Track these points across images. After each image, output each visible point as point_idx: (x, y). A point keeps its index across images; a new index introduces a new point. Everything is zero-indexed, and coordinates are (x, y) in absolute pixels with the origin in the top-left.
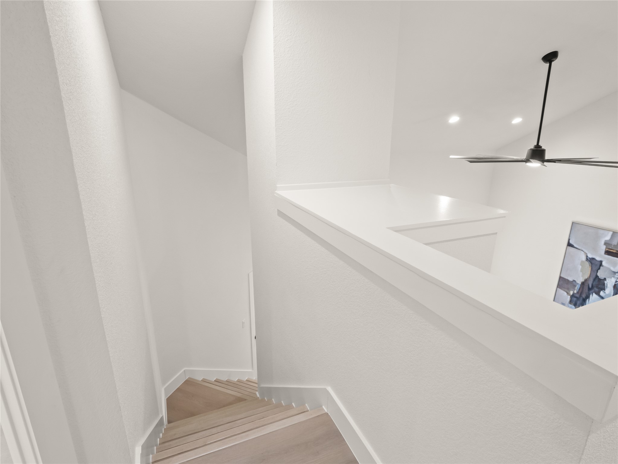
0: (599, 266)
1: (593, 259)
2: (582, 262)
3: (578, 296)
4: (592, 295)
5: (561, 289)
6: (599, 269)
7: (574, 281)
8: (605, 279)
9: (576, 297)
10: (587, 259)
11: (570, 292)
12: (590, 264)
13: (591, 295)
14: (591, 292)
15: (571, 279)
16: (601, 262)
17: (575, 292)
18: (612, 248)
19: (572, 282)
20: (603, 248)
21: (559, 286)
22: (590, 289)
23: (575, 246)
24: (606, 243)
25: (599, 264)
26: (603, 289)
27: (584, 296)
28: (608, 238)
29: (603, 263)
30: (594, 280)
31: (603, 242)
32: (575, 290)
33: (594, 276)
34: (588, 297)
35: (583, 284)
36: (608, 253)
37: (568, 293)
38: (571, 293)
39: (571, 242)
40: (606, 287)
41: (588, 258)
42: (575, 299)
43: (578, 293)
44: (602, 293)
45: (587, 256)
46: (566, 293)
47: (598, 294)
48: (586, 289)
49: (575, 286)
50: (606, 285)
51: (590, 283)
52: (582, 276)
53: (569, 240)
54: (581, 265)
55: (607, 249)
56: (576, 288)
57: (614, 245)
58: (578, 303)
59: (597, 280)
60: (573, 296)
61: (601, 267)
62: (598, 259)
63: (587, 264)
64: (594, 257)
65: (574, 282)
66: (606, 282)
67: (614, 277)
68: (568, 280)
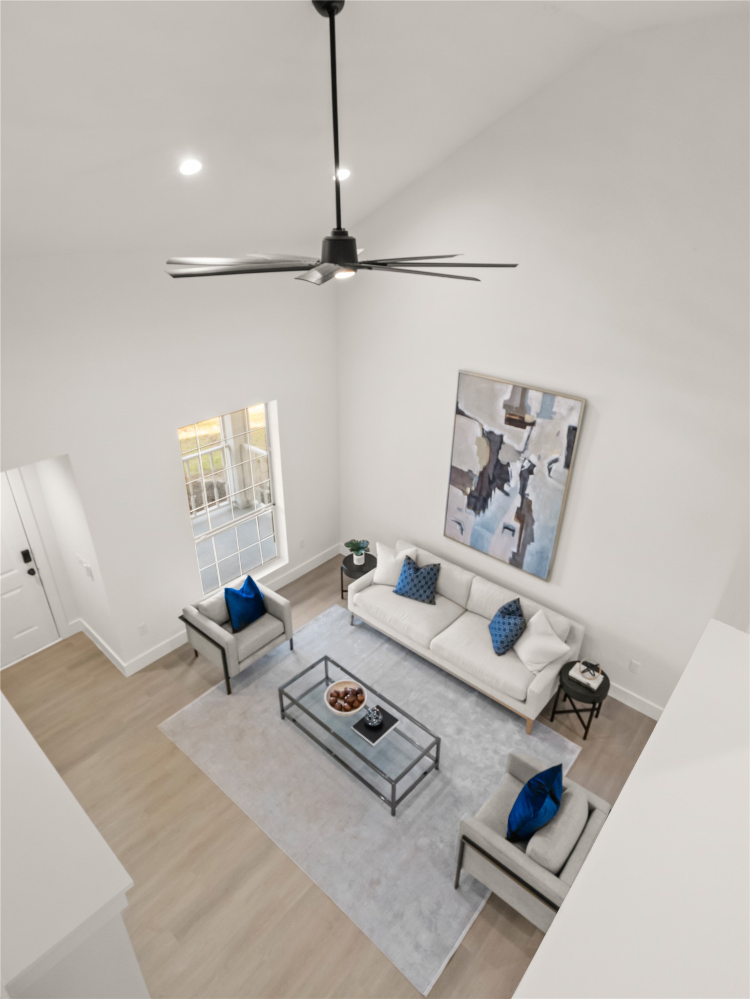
0: (498, 444)
1: (491, 433)
2: (478, 438)
3: (476, 494)
4: (495, 491)
5: (455, 486)
6: (500, 448)
7: (470, 471)
8: (508, 464)
9: (474, 497)
10: (483, 433)
11: (466, 489)
12: (488, 441)
13: (493, 492)
14: (492, 486)
15: (465, 469)
16: (501, 436)
17: (473, 488)
18: (514, 413)
19: (467, 473)
20: (502, 414)
21: (452, 481)
22: (491, 482)
23: (467, 413)
24: (506, 406)
25: (499, 440)
26: (507, 480)
27: (484, 494)
28: (507, 396)
29: (505, 439)
30: (495, 467)
31: (501, 405)
32: (472, 485)
33: (494, 462)
34: (489, 495)
35: (482, 474)
36: (509, 421)
37: (464, 492)
38: (468, 491)
39: (461, 407)
40: (510, 477)
41: (485, 432)
42: (473, 500)
43: (476, 489)
44: (506, 487)
45: (483, 429)
46: (461, 492)
47: (501, 488)
48: (486, 481)
49: (472, 479)
50: (510, 473)
51: (490, 472)
52: (480, 463)
53: (457, 403)
54: (477, 444)
55: (508, 416)
56: (474, 483)
57: (516, 408)
58: (479, 505)
59: (498, 467)
60: (470, 496)
61: (503, 446)
62: (497, 432)
63: (484, 442)
64: (492, 429)
65: (470, 474)
66: (509, 469)
67: (519, 459)
68: (462, 471)
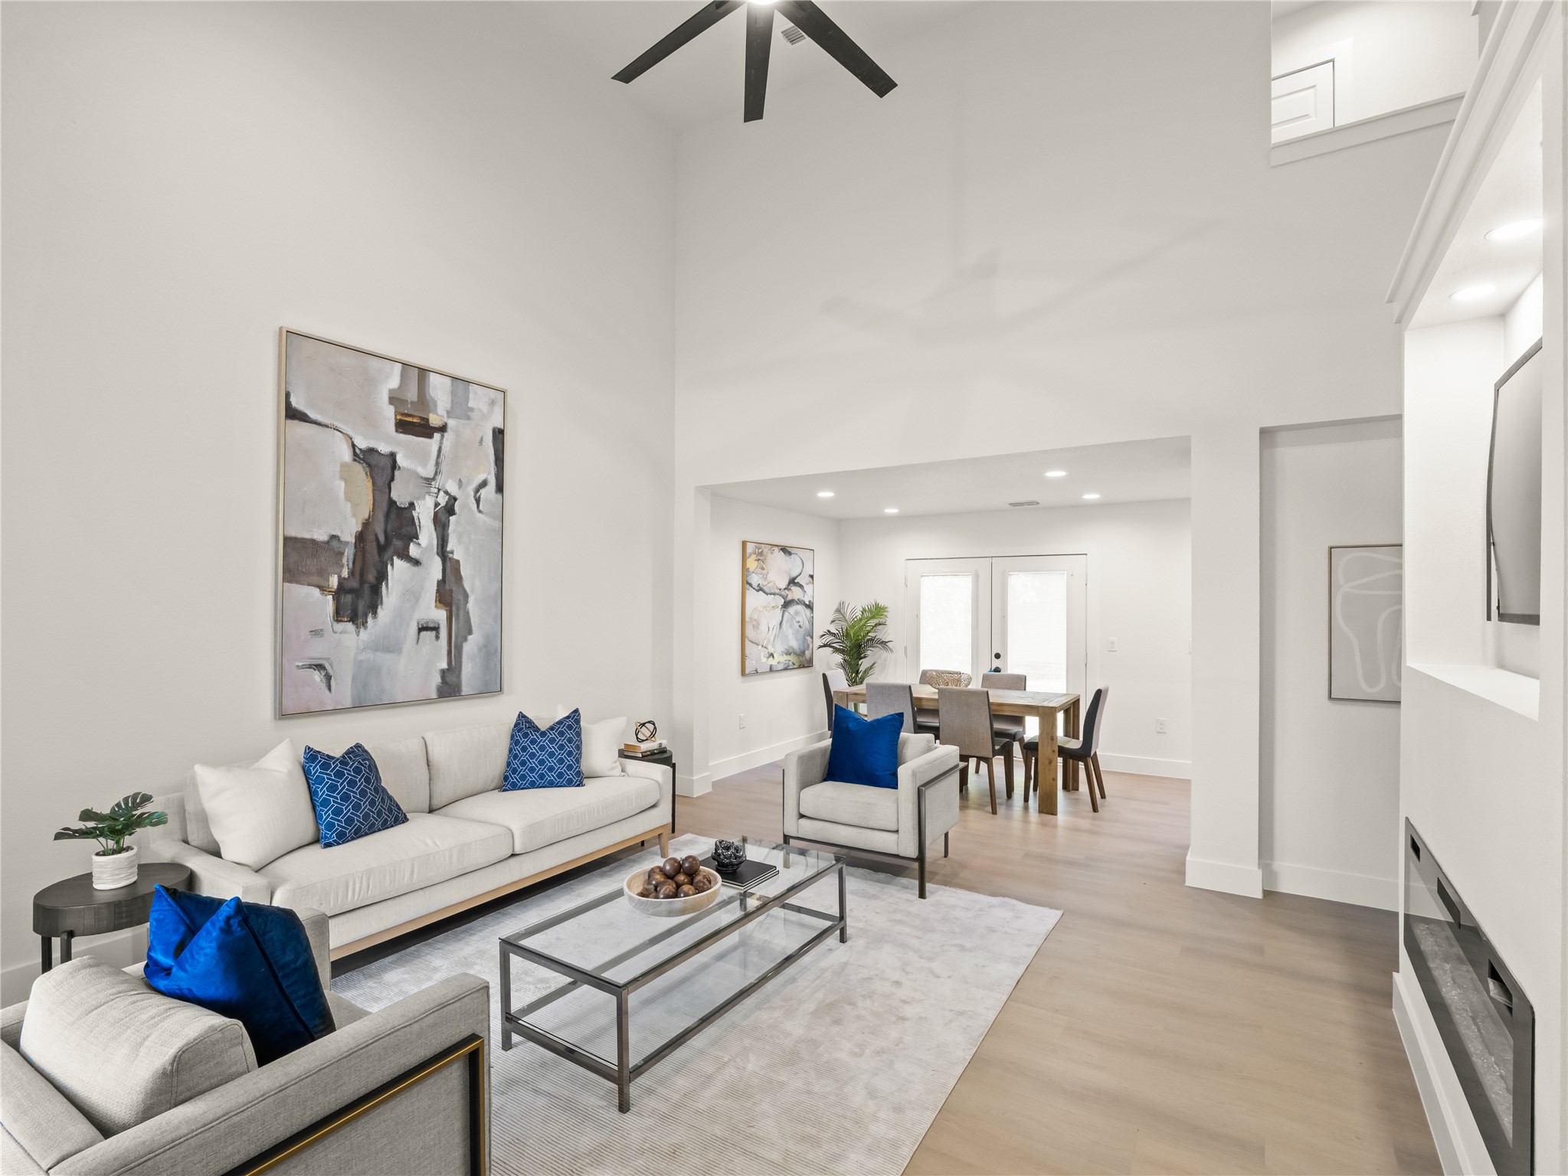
0: (390, 470)
1: (372, 451)
2: (344, 465)
3: (354, 584)
4: (392, 565)
5: (298, 582)
6: (392, 479)
7: (333, 537)
8: (412, 505)
9: (351, 591)
10: (355, 454)
11: (328, 581)
12: (368, 469)
13: (389, 567)
14: (386, 557)
15: (321, 536)
16: (393, 456)
17: (345, 573)
18: (410, 413)
19: (328, 542)
20: (389, 413)
21: (292, 572)
22: (382, 549)
23: (312, 415)
24: (393, 400)
25: (388, 463)
26: (414, 536)
27: (371, 577)
28: (394, 383)
29: (400, 460)
30: (387, 516)
31: (386, 399)
32: (343, 566)
33: (384, 505)
34: (382, 576)
35: (360, 537)
36: (403, 426)
37: (323, 589)
38: (334, 582)
39: (295, 402)
40: (418, 528)
41: (358, 451)
42: (348, 599)
43: (352, 573)
44: (413, 551)
45: (354, 446)
46: (316, 592)
47: (405, 556)
48: (372, 549)
49: (341, 554)
50: (417, 521)
51: (379, 529)
52: (354, 515)
53: (288, 395)
54: (341, 478)
55: (399, 417)
56: (344, 561)
57: (412, 403)
58: (361, 606)
59: (393, 516)
60: (338, 594)
61: (397, 473)
62: (384, 448)
63: (359, 470)
64: (372, 444)
65: (335, 543)
66: (415, 514)
67: (429, 493)
68: (313, 541)
